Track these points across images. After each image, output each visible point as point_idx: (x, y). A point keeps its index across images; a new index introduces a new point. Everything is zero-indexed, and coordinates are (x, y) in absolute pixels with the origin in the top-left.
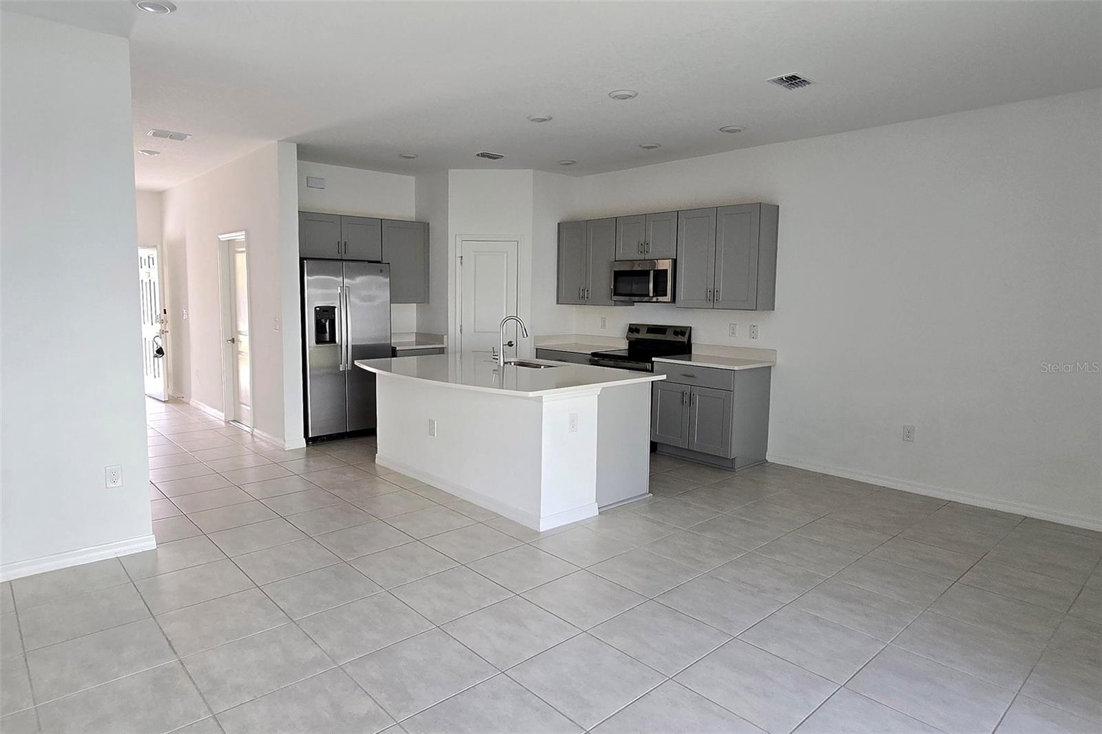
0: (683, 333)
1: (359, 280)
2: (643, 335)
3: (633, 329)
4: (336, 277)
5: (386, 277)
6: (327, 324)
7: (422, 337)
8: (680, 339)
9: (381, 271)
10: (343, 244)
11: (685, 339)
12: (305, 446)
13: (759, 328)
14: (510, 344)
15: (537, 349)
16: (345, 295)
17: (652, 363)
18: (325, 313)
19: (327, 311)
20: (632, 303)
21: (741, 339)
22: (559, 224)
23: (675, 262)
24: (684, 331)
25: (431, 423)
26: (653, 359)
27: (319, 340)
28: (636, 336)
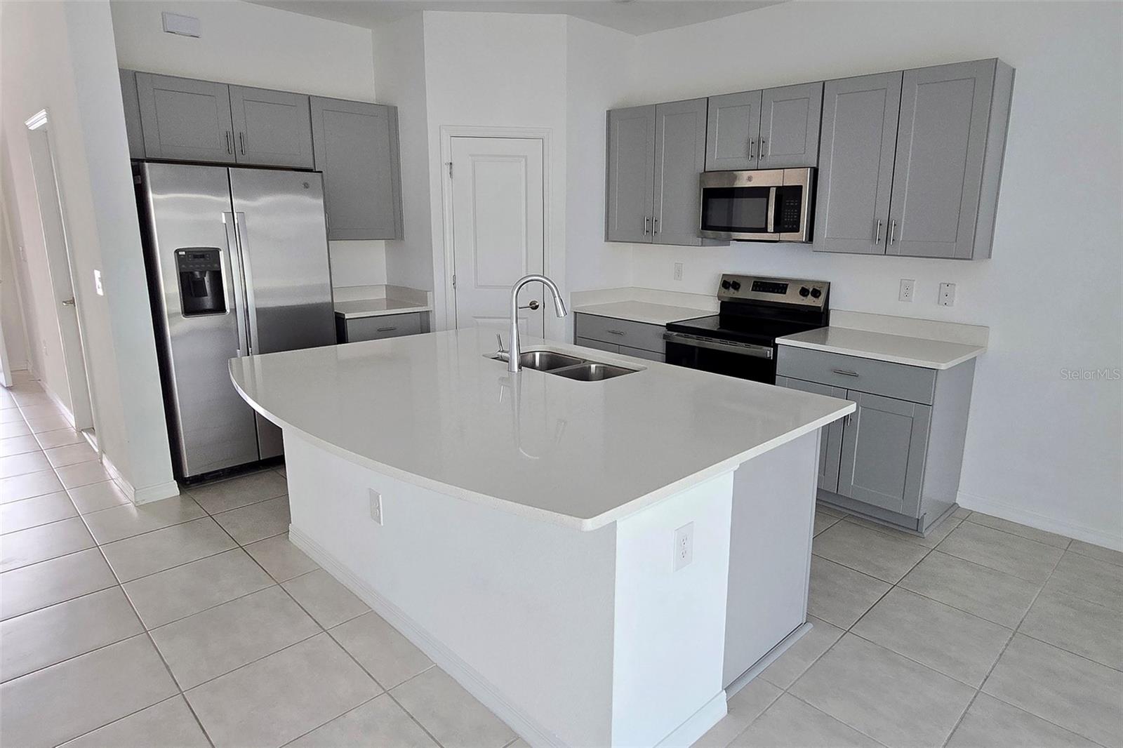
0: (816, 293)
1: (265, 200)
2: (746, 293)
3: (729, 283)
4: (217, 195)
5: (314, 196)
6: (206, 279)
7: (397, 294)
8: (809, 301)
9: (306, 186)
10: (237, 139)
11: (819, 303)
12: (179, 494)
13: (956, 289)
14: (534, 306)
15: (575, 313)
16: (234, 227)
17: (776, 346)
18: (197, 260)
19: (203, 256)
20: (726, 242)
21: (922, 305)
22: (609, 113)
23: (815, 172)
24: (817, 290)
25: (374, 497)
26: (778, 340)
27: (191, 307)
28: (731, 294)
